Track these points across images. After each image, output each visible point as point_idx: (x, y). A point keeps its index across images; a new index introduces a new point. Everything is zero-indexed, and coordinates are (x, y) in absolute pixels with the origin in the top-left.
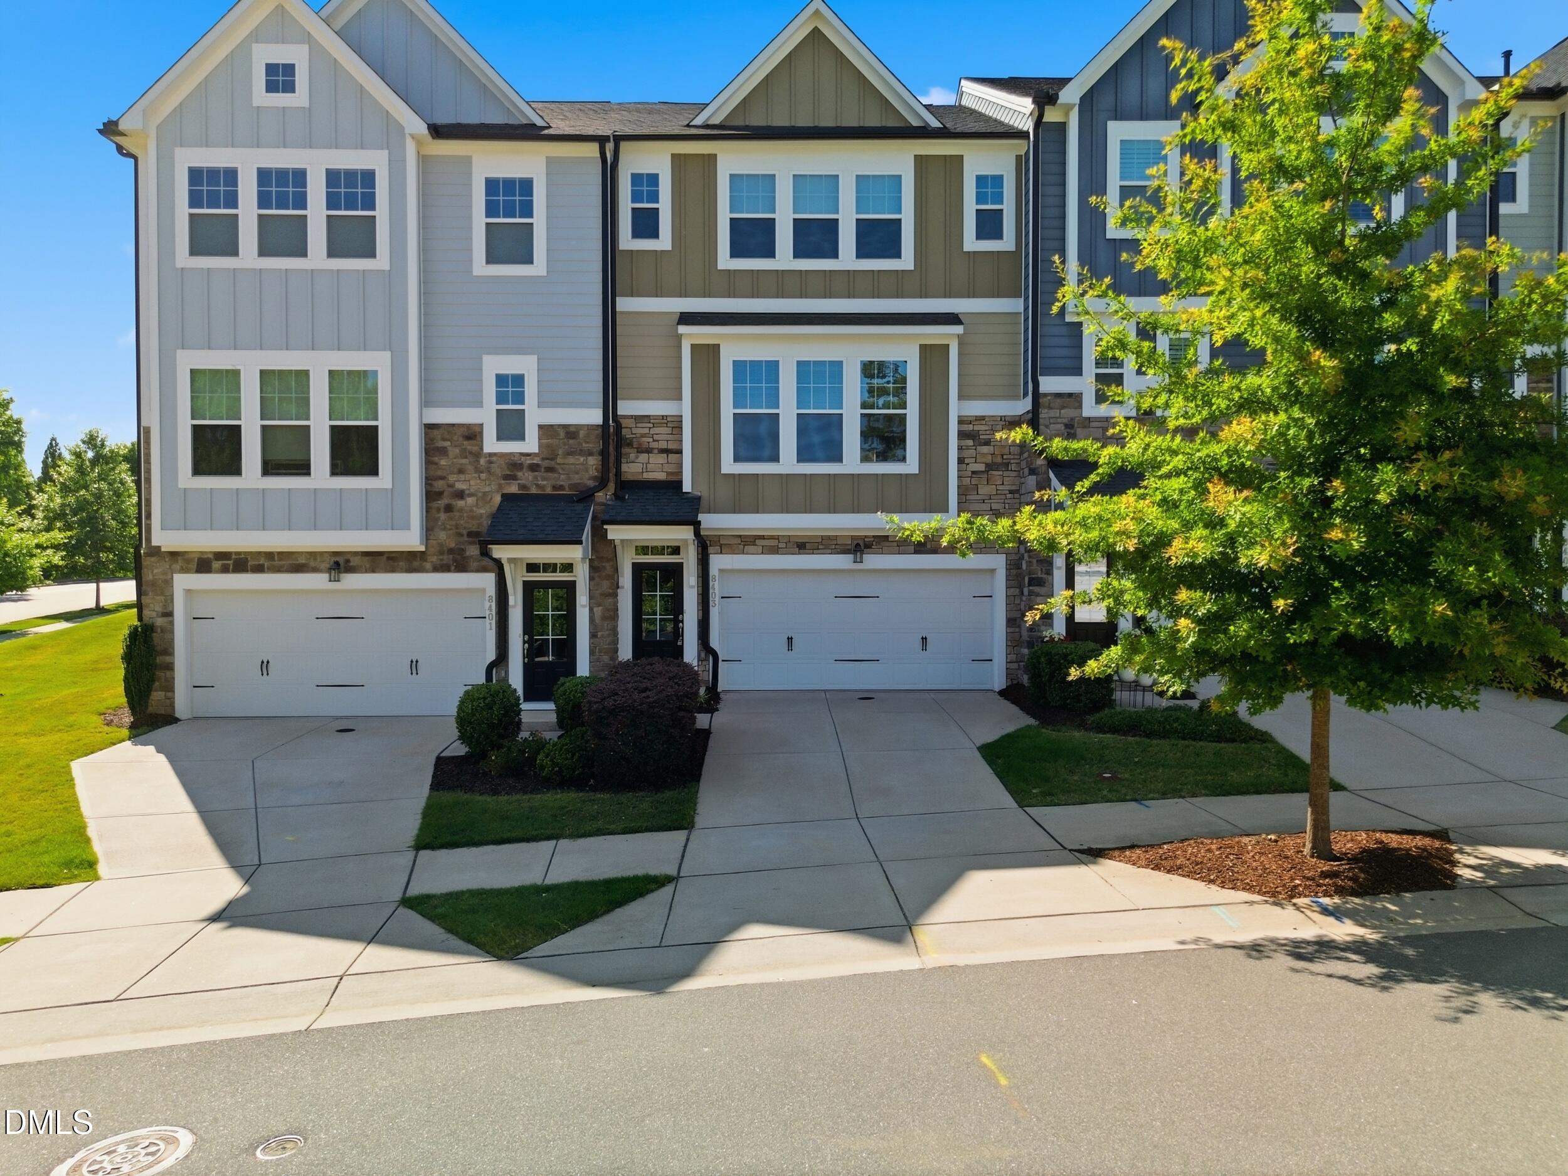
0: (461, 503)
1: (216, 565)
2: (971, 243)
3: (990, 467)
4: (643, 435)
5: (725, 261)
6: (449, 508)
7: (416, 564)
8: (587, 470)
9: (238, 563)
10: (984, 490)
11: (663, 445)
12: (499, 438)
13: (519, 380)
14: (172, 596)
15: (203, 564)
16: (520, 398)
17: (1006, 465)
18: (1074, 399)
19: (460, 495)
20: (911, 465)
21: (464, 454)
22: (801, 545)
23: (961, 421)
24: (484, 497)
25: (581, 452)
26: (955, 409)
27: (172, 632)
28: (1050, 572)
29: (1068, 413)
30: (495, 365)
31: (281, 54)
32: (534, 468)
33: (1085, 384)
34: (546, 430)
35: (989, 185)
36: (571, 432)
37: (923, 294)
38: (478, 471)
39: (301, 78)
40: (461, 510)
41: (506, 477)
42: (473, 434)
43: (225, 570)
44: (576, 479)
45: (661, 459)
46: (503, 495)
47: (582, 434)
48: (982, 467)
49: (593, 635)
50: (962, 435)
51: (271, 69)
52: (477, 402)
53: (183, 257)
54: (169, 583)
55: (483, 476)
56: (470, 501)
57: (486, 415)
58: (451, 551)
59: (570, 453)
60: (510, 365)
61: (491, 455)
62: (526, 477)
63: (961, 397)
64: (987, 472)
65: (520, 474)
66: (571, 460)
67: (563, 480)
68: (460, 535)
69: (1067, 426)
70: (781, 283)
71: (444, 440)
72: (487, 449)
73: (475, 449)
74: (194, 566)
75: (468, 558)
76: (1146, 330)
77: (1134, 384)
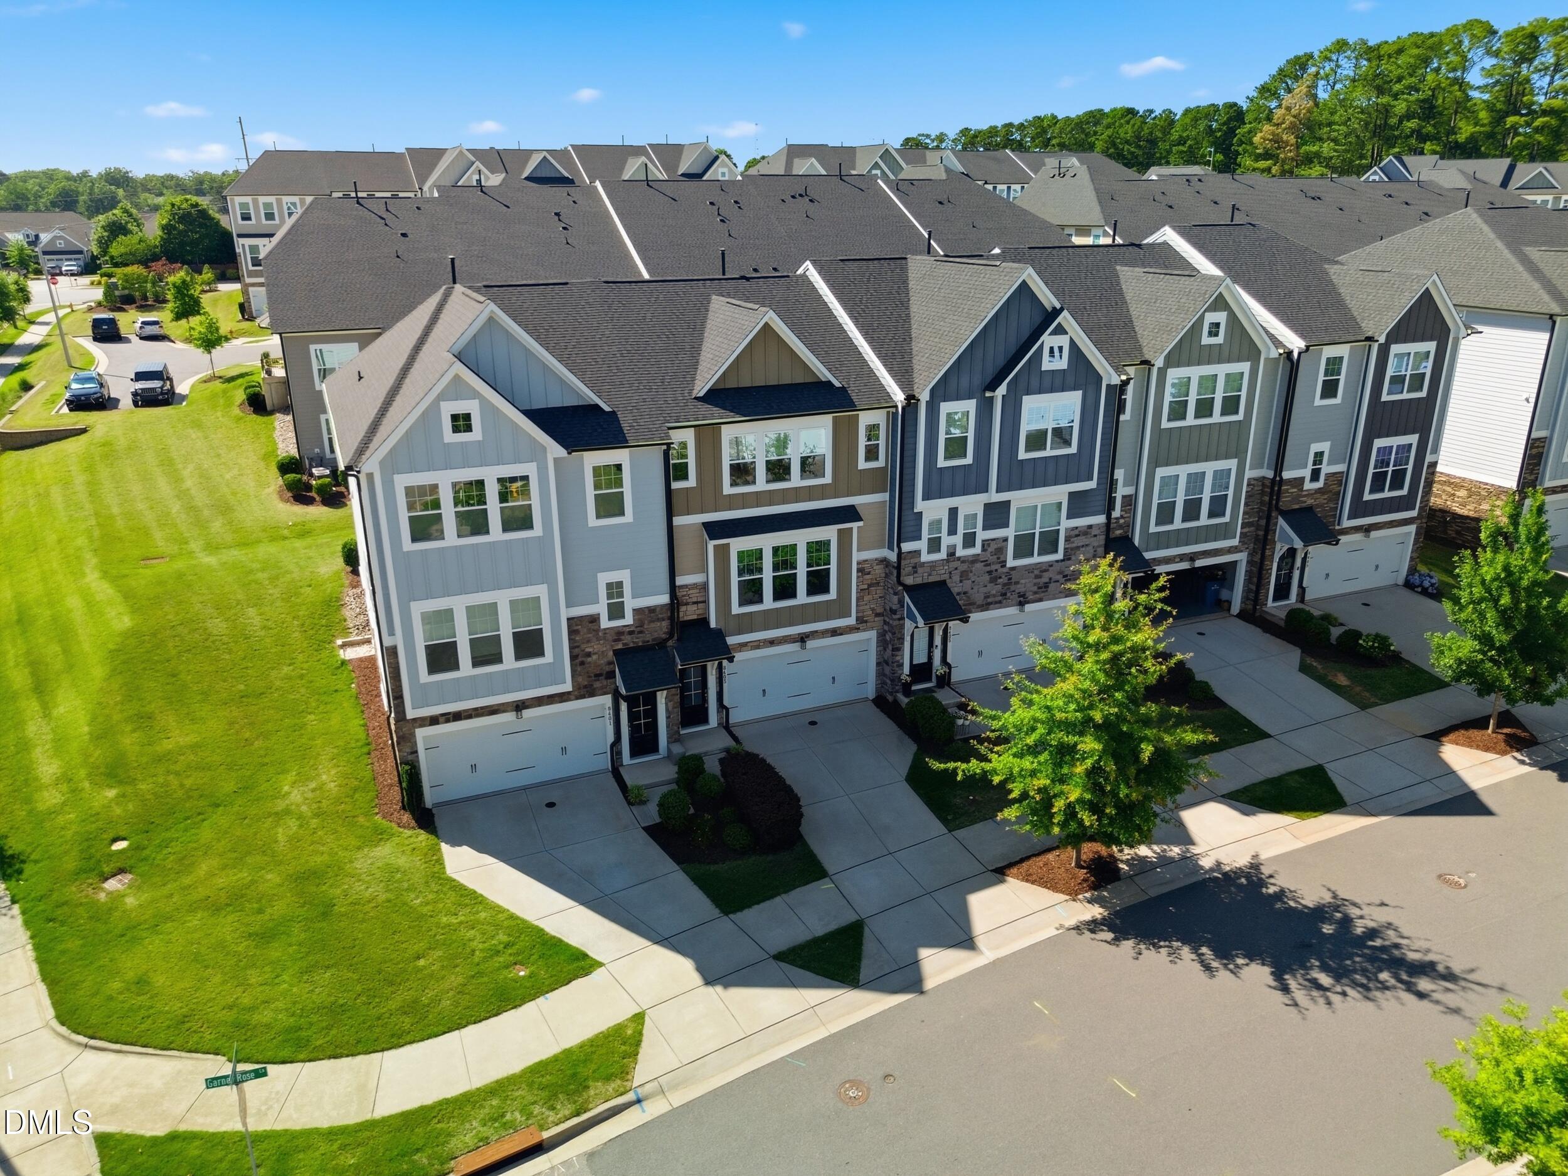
0: (589, 659)
1: (442, 719)
2: (862, 464)
3: (870, 586)
4: (683, 596)
5: (727, 489)
6: (582, 663)
7: (565, 697)
8: (661, 630)
9: (457, 716)
10: (866, 598)
11: (695, 600)
12: (610, 619)
13: (620, 584)
14: (416, 742)
15: (434, 721)
16: (621, 595)
17: (878, 584)
18: (917, 553)
19: (589, 655)
20: (833, 594)
21: (589, 631)
22: (772, 642)
23: (858, 563)
24: (603, 654)
25: (658, 620)
26: (856, 556)
27: (418, 761)
28: (903, 643)
29: (914, 561)
30: (605, 578)
31: (460, 407)
32: (631, 633)
33: (922, 545)
34: (637, 611)
35: (872, 429)
36: (651, 610)
37: (836, 496)
38: (598, 639)
39: (476, 422)
40: (590, 663)
41: (615, 641)
42: (594, 619)
43: (447, 721)
44: (656, 635)
45: (694, 607)
46: (614, 651)
47: (658, 610)
48: (866, 587)
49: (668, 718)
50: (859, 570)
51: (455, 418)
52: (596, 601)
53: (407, 545)
54: (413, 735)
55: (601, 642)
56: (595, 657)
57: (601, 608)
58: (585, 687)
59: (652, 621)
60: (613, 576)
61: (605, 629)
62: (627, 639)
63: (859, 550)
64: (868, 589)
65: (623, 637)
66: (653, 625)
67: (648, 637)
68: (590, 677)
69: (913, 567)
70: (759, 499)
71: (577, 625)
72: (603, 627)
73: (596, 628)
74: (428, 722)
75: (595, 689)
76: (953, 512)
77: (946, 541)
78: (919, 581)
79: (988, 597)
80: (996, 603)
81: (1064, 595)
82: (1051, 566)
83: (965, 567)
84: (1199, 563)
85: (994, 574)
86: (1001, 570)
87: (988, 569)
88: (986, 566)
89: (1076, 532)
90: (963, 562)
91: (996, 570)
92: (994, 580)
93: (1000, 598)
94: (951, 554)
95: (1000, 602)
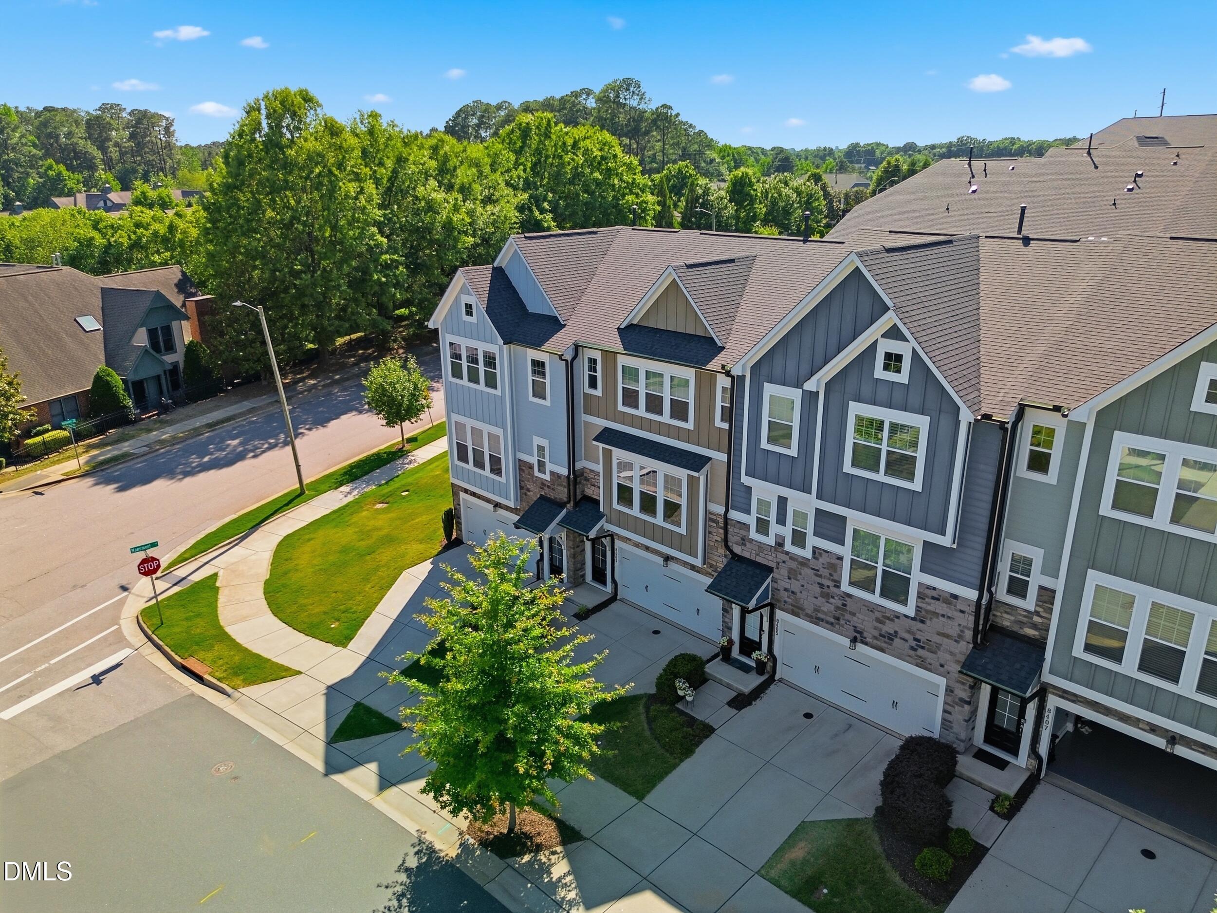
8: (564, 493)
12: (538, 471)
13: (543, 449)
14: (459, 499)
16: (544, 457)
18: (745, 526)
19: (529, 490)
20: (683, 530)
21: (529, 473)
23: (710, 513)
24: (535, 493)
25: (562, 485)
27: (460, 511)
29: (741, 532)
30: (536, 440)
31: (468, 300)
32: (548, 487)
33: (751, 521)
34: (552, 473)
36: (559, 476)
38: (534, 482)
39: (474, 311)
40: (529, 496)
41: (541, 488)
42: (531, 467)
44: (560, 495)
46: (540, 495)
47: (562, 478)
49: (568, 562)
50: (711, 520)
51: (467, 306)
52: (531, 455)
54: (459, 494)
55: (534, 485)
56: (531, 493)
57: (534, 461)
59: (559, 485)
60: (540, 441)
61: (536, 477)
62: (546, 490)
65: (544, 488)
66: (559, 488)
67: (557, 495)
69: (740, 538)
70: (642, 423)
71: (521, 466)
72: (535, 474)
73: (532, 473)
76: (782, 502)
77: (774, 528)
78: (746, 555)
79: (818, 611)
80: (827, 622)
81: (914, 662)
82: (898, 617)
83: (794, 565)
84: (1181, 751)
85: (826, 590)
86: (833, 589)
87: (819, 580)
88: (817, 575)
89: (934, 593)
90: (791, 558)
91: (828, 587)
92: (827, 596)
93: (832, 620)
94: (780, 544)
95: (832, 624)
